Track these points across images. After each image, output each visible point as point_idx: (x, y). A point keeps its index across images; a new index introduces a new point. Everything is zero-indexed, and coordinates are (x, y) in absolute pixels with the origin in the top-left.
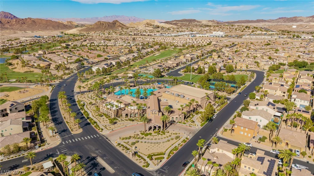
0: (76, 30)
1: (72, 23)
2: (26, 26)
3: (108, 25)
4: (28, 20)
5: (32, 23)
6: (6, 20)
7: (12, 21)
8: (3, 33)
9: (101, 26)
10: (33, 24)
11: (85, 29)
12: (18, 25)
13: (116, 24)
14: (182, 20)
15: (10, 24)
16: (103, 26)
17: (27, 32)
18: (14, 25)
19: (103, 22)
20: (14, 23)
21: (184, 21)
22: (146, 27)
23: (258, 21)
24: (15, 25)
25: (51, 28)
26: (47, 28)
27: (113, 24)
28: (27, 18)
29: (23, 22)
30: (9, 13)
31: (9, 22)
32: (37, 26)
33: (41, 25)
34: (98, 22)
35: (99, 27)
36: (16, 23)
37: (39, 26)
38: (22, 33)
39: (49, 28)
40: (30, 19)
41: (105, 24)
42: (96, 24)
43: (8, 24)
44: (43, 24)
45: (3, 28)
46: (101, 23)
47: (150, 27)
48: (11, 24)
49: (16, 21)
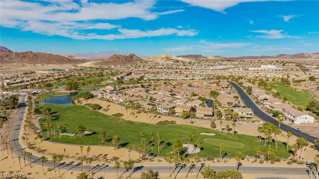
0: (90, 63)
1: (72, 57)
2: (27, 59)
3: (125, 59)
4: (29, 54)
5: (33, 57)
6: (5, 54)
7: (11, 55)
8: (10, 66)
9: (117, 59)
10: (35, 57)
11: (100, 62)
12: (18, 59)
13: (133, 58)
14: (187, 55)
15: (9, 57)
16: (120, 60)
17: (37, 65)
18: (13, 58)
19: (119, 55)
20: (14, 56)
21: (190, 57)
22: (166, 61)
23: (262, 57)
24: (15, 58)
25: (55, 61)
26: (50, 62)
27: (130, 57)
28: (27, 51)
29: (23, 56)
30: (4, 47)
31: (8, 55)
32: (39, 60)
33: (43, 59)
34: (114, 55)
35: (116, 61)
36: (16, 56)
37: (41, 60)
38: (32, 66)
39: (53, 62)
40: (31, 52)
41: (122, 57)
42: (112, 57)
43: (7, 57)
44: (45, 58)
45: (3, 62)
46: (117, 57)
47: (170, 61)
48: (11, 57)
49: (16, 54)
